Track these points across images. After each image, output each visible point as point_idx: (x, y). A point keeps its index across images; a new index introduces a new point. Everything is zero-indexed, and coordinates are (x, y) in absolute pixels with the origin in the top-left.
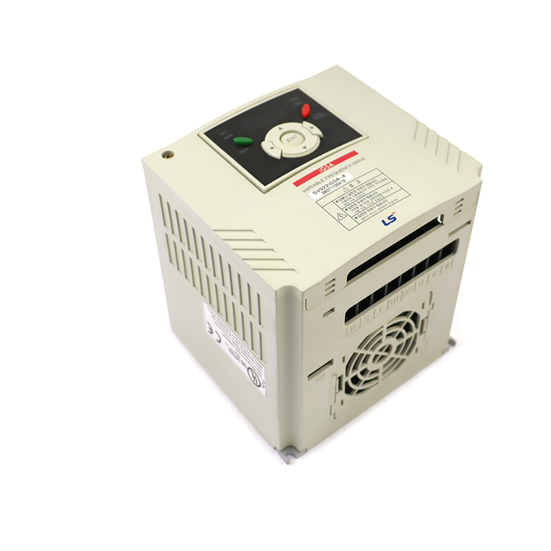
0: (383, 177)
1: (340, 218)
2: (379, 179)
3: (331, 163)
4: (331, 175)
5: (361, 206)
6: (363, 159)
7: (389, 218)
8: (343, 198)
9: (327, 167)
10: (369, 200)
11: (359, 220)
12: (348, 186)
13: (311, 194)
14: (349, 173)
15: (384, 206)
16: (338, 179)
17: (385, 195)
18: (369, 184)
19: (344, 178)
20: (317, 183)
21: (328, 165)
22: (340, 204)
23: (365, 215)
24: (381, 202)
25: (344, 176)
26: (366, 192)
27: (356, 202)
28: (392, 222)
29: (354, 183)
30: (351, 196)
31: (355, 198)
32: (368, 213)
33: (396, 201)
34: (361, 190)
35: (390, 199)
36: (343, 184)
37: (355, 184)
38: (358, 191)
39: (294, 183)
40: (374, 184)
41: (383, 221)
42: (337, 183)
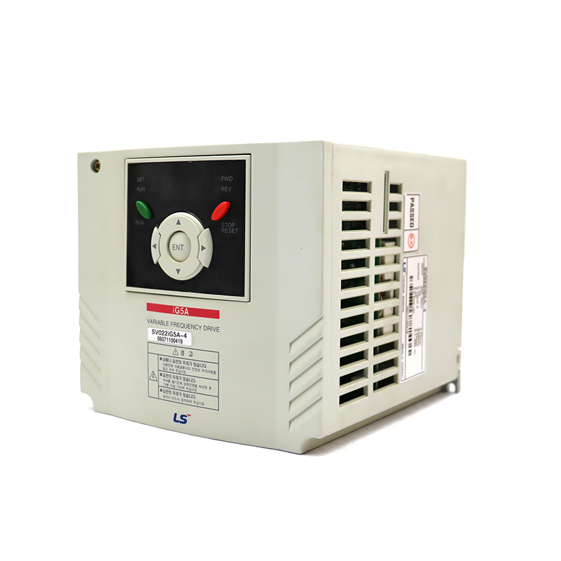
0: (214, 367)
1: (152, 378)
2: (210, 367)
3: (188, 308)
4: (176, 325)
5: (173, 382)
6: (217, 329)
7: (182, 417)
8: (167, 360)
9: (181, 311)
10: (183, 382)
11: (162, 394)
12: (179, 350)
13: (150, 330)
14: (192, 336)
15: (188, 401)
16: (178, 335)
17: (199, 390)
18: (198, 365)
19: (183, 338)
20: (161, 323)
21: (184, 309)
22: (161, 362)
23: (168, 395)
24: (189, 394)
25: (185, 336)
26: (188, 372)
27: (172, 374)
28: (181, 422)
29: (187, 353)
30: (174, 365)
31: (175, 369)
32: (172, 395)
33: (200, 405)
34: (186, 366)
35: (199, 398)
36: (178, 344)
37: (187, 355)
38: (182, 365)
39: (148, 304)
40: (201, 369)
41: (176, 414)
42: (176, 338)
